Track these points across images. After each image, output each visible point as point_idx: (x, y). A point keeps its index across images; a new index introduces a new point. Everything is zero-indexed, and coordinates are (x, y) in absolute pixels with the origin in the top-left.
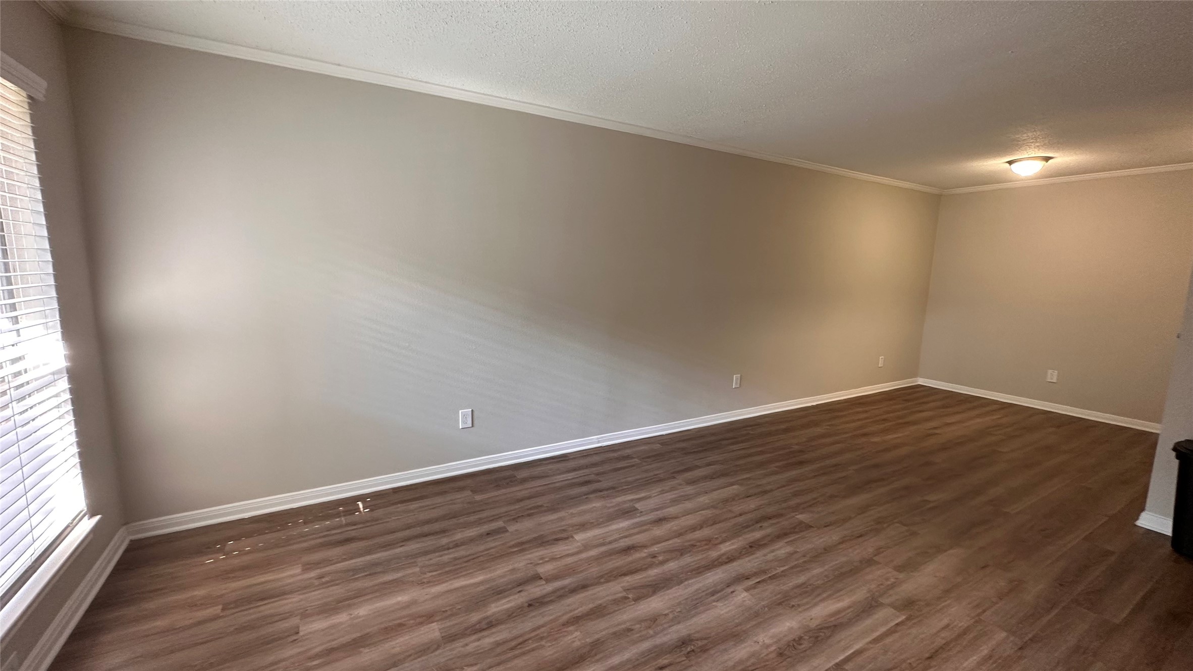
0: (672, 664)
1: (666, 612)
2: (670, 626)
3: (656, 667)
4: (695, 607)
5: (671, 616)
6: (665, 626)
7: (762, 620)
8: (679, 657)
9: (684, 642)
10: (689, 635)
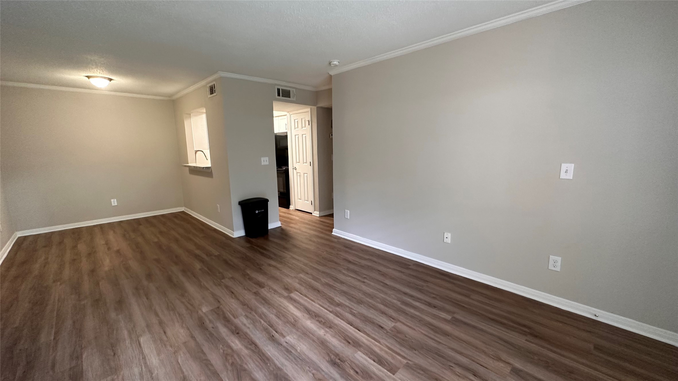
0: (352, 368)
1: (311, 374)
2: (323, 371)
3: (357, 375)
4: (302, 360)
5: (314, 371)
6: (323, 373)
7: (308, 332)
8: (346, 365)
9: (334, 364)
10: (328, 362)
